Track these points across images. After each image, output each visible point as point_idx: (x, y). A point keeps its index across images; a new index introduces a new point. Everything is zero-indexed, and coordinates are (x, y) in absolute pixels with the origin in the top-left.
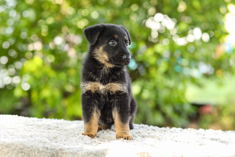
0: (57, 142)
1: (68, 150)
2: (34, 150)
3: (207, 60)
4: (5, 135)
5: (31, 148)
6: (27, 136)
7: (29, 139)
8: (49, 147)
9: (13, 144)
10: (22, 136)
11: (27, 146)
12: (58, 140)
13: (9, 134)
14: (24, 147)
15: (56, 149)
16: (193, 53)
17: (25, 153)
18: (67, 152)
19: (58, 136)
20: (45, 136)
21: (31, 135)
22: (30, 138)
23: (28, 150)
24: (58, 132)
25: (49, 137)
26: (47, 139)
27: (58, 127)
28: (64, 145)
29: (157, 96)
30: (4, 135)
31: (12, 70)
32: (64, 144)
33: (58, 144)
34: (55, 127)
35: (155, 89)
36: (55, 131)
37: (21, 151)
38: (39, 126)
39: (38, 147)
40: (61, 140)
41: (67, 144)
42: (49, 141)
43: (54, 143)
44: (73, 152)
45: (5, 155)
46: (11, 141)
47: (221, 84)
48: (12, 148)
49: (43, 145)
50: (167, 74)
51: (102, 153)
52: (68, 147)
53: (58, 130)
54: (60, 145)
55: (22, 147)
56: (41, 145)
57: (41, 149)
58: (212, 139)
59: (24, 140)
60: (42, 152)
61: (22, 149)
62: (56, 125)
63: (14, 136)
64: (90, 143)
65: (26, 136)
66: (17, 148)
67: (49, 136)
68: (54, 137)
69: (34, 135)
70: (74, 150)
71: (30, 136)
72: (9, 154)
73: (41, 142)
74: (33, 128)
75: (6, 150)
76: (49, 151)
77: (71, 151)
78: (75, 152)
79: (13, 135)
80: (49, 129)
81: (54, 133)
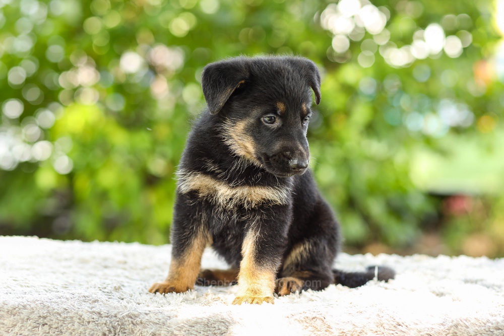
0: (123, 297)
1: (147, 317)
2: (72, 318)
3: (458, 95)
4: (8, 287)
5: (63, 316)
6: (56, 287)
7: (61, 294)
8: (104, 310)
9: (24, 307)
10: (45, 286)
11: (56, 311)
12: (125, 293)
13: (17, 282)
14: (48, 312)
15: (119, 316)
16: (426, 84)
17: (50, 327)
18: (144, 320)
19: (126, 284)
20: (95, 285)
21: (66, 284)
22: (63, 290)
23: (57, 319)
24: (127, 274)
25: (105, 288)
26: (100, 292)
27: (125, 263)
28: (137, 305)
29: (350, 179)
30: (5, 286)
31: (32, 130)
32: (138, 302)
33: (124, 303)
34: (120, 262)
35: (345, 164)
36: (120, 271)
37: (43, 321)
38: (83, 261)
39: (80, 313)
40: (132, 292)
41: (144, 302)
42: (104, 298)
43: (114, 303)
44: (156, 321)
45: (8, 332)
46: (20, 300)
47: (489, 149)
48: (22, 316)
49: (92, 308)
50: (371, 129)
51: (221, 322)
52: (146, 309)
53: (125, 269)
54: (129, 306)
55: (43, 312)
56: (86, 307)
57: (86, 317)
58: (466, 281)
59: (50, 295)
60: (89, 322)
61: (45, 318)
62: (121, 258)
63: (28, 287)
64: (196, 298)
65: (54, 287)
66: (32, 316)
67: (105, 286)
68: (115, 287)
69: (72, 282)
70: (160, 316)
71: (63, 287)
72: (16, 329)
73: (85, 299)
74: (70, 267)
75: (8, 321)
76: (103, 320)
77: (153, 319)
78: (162, 320)
79: (26, 285)
80: (106, 267)
81: (118, 276)
